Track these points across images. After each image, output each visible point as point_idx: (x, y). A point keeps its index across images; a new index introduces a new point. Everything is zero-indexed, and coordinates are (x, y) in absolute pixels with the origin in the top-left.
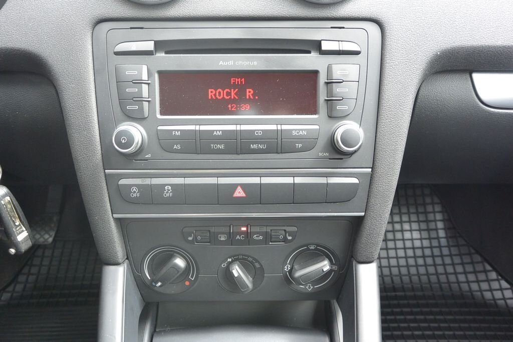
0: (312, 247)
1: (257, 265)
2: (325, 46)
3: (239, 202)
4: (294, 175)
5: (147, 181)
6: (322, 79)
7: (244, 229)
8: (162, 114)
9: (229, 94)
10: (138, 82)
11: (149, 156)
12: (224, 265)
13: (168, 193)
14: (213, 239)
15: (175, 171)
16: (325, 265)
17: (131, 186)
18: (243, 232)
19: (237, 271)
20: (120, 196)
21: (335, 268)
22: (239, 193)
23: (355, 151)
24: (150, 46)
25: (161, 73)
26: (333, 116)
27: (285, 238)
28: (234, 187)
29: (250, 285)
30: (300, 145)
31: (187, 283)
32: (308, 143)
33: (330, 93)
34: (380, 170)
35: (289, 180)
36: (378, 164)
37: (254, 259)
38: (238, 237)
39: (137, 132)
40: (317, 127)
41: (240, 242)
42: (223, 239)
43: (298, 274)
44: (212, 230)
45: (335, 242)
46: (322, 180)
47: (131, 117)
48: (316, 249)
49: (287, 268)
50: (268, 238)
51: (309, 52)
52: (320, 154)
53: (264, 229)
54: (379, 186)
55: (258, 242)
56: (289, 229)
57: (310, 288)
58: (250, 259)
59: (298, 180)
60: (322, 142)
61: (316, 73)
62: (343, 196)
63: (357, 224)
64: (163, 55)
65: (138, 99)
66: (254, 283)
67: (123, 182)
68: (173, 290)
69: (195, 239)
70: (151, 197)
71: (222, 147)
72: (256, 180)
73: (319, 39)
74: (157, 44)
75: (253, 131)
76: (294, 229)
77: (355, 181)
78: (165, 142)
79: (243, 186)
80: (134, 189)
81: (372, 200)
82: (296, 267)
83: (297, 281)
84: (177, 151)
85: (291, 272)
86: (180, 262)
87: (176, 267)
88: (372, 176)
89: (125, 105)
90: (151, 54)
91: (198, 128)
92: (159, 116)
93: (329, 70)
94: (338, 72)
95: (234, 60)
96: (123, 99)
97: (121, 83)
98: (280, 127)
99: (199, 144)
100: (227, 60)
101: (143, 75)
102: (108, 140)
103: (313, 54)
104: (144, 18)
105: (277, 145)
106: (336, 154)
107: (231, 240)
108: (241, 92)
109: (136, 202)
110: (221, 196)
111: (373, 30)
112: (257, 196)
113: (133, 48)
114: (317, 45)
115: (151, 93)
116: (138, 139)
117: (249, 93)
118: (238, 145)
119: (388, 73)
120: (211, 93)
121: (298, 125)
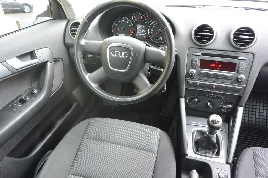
0: (228, 101)
1: (214, 103)
2: (239, 58)
3: (214, 89)
4: (227, 84)
5: (194, 81)
6: (237, 65)
7: (213, 95)
8: (200, 68)
9: (215, 65)
10: (196, 61)
11: (195, 76)
12: (206, 102)
13: (198, 84)
14: (205, 96)
15: (200, 80)
16: (231, 106)
18: (212, 95)
19: (209, 104)
20: (188, 83)
21: (233, 107)
22: (214, 87)
23: (242, 81)
24: (200, 54)
25: (201, 60)
26: (238, 73)
27: (222, 98)
28: (213, 85)
29: (211, 108)
30: (230, 78)
31: (196, 105)
32: (231, 78)
33: (239, 68)
34: (248, 86)
35: (226, 85)
37: (213, 102)
38: (211, 96)
39: (194, 71)
40: (234, 75)
41: (211, 98)
43: (223, 107)
44: (205, 94)
45: (234, 101)
46: (233, 87)
47: (193, 68)
48: (229, 102)
49: (221, 105)
50: (218, 98)
51: (235, 59)
52: (234, 81)
53: (217, 95)
54: (247, 90)
55: (215, 98)
56: (223, 96)
57: (225, 111)
58: (212, 102)
59: (228, 86)
60: (235, 78)
61: (236, 63)
62: (238, 91)
63: (240, 97)
64: (202, 56)
65: (195, 65)
67: (189, 81)
68: (192, 106)
69: (201, 95)
70: (194, 85)
71: (212, 76)
72: (218, 84)
73: (238, 56)
74: (202, 54)
75: (220, 74)
76: (225, 96)
77: (241, 88)
78: (199, 74)
79: (215, 85)
80: (191, 83)
81: (245, 93)
82: (223, 105)
83: (223, 108)
84: (202, 76)
85: (222, 106)
86: (196, 100)
87: (195, 100)
88: (245, 87)
89: (193, 65)
90: (200, 55)
91: (207, 72)
92: (199, 69)
93: (239, 63)
94: (241, 64)
95: (218, 59)
96: (192, 64)
97: (192, 61)
98: (226, 74)
99: (207, 75)
100: (216, 58)
101: (197, 60)
102: (187, 72)
103: (236, 59)
104: (199, 48)
105: (224, 78)
106: (238, 81)
107: (209, 97)
108: (218, 66)
109: (191, 85)
110: (210, 87)
111: (252, 55)
112: (218, 88)
113: (196, 54)
114: (237, 58)
115: (198, 64)
116: (195, 73)
117: (220, 66)
118: (215, 77)
119: (253, 65)
120: (211, 65)
121: (230, 74)
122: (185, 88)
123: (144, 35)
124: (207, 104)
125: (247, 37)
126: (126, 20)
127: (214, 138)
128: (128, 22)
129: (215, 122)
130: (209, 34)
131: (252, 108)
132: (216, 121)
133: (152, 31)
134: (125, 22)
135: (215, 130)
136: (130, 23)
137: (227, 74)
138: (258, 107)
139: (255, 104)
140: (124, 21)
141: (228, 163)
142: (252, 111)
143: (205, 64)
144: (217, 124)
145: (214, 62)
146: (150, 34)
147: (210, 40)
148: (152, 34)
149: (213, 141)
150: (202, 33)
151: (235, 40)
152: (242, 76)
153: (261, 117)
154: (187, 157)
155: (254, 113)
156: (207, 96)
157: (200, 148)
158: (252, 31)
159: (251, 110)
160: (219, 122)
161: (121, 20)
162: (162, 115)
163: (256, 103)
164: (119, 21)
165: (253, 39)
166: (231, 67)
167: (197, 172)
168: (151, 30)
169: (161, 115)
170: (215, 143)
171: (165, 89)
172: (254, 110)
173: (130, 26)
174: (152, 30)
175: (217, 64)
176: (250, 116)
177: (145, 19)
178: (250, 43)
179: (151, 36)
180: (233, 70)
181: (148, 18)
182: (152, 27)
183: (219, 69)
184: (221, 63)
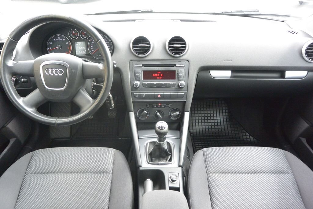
0: (175, 109)
1: (163, 113)
2: (177, 65)
3: (159, 98)
4: (171, 92)
5: (140, 93)
6: (176, 72)
7: (160, 104)
10: (138, 73)
11: (141, 88)
12: (155, 113)
13: (144, 96)
14: (153, 107)
15: (146, 91)
16: (178, 113)
17: (136, 94)
19: (158, 114)
20: (134, 96)
21: (180, 114)
22: (159, 96)
23: (183, 87)
24: (141, 65)
25: (143, 71)
26: (179, 80)
27: (169, 106)
28: (158, 95)
29: (161, 117)
31: (147, 117)
32: (173, 85)
33: (178, 75)
34: (189, 91)
35: (170, 93)
36: (188, 90)
37: (162, 111)
39: (138, 83)
40: (175, 82)
41: (159, 107)
42: (155, 107)
43: (172, 115)
44: (153, 104)
45: (180, 107)
46: (177, 93)
47: (137, 80)
49: (169, 114)
50: (165, 107)
52: (176, 88)
53: (164, 105)
54: (189, 95)
55: (163, 107)
56: (170, 104)
57: (175, 119)
59: (172, 93)
60: (176, 85)
61: (175, 71)
62: (181, 97)
63: (184, 103)
64: (144, 67)
65: (138, 76)
66: (162, 117)
67: (135, 93)
68: (143, 119)
69: (149, 107)
70: (141, 97)
71: (156, 86)
72: (163, 93)
73: (175, 64)
74: (143, 65)
75: (162, 83)
76: (171, 104)
77: (184, 93)
78: (144, 85)
79: (160, 95)
80: (137, 95)
82: (171, 113)
83: (171, 116)
84: (146, 87)
85: (170, 115)
86: (146, 112)
87: (145, 113)
88: (187, 93)
89: (136, 78)
90: (141, 67)
91: (151, 82)
92: (143, 80)
93: (178, 71)
94: (180, 71)
95: (158, 68)
96: (136, 76)
97: (135, 73)
98: (168, 82)
99: (151, 86)
100: (157, 68)
101: (140, 71)
102: (132, 85)
103: (175, 67)
104: (140, 60)
105: (167, 86)
106: (180, 88)
107: (157, 107)
108: (160, 75)
109: (137, 98)
110: (155, 97)
111: (187, 62)
112: (163, 97)
113: (138, 66)
114: (175, 65)
115: (141, 75)
116: (139, 85)
117: (161, 75)
118: (159, 86)
119: (190, 71)
120: (153, 75)
121: (171, 82)
122: (133, 102)
123: (84, 52)
124: (156, 114)
125: (180, 46)
126: (61, 38)
127: (164, 145)
128: (64, 40)
129: (161, 128)
130: (146, 45)
131: (207, 116)
132: (161, 126)
133: (92, 48)
134: (62, 40)
135: (163, 136)
136: (66, 41)
138: (212, 115)
139: (209, 112)
140: (60, 39)
141: (179, 166)
142: (208, 119)
143: (148, 75)
144: (163, 129)
145: (156, 72)
146: (91, 50)
147: (148, 51)
148: (92, 51)
149: (164, 148)
150: (140, 45)
151: (170, 49)
152: (183, 82)
153: (216, 124)
154: (141, 169)
155: (209, 121)
156: (155, 106)
157: (153, 159)
158: (183, 40)
159: (206, 118)
160: (165, 128)
161: (56, 38)
162: (121, 138)
163: (210, 110)
164: (54, 40)
165: (185, 47)
166: (171, 75)
167: (151, 180)
168: (90, 46)
169: (119, 138)
170: (166, 150)
171: (113, 105)
172: (209, 118)
173: (67, 43)
174: (92, 46)
175: (158, 74)
176: (206, 124)
177: (83, 36)
178: (183, 50)
179: (92, 52)
180: (174, 78)
181: (86, 34)
182: (91, 43)
183: (161, 78)
184: (162, 72)
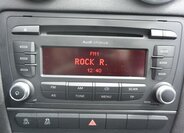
2: (154, 33)
3: (93, 127)
4: (128, 113)
5: (35, 115)
6: (150, 54)
8: (44, 74)
9: (88, 62)
10: (28, 54)
11: (35, 100)
13: (47, 122)
15: (52, 110)
22: (92, 123)
25: (43, 47)
26: (156, 79)
28: (90, 120)
30: (133, 97)
32: (138, 95)
33: (155, 64)
35: (124, 117)
39: (26, 86)
40: (144, 85)
47: (22, 76)
51: (142, 37)
52: (146, 101)
59: (130, 117)
61: (146, 50)
64: (46, 35)
67: (18, 115)
70: (36, 125)
71: (82, 96)
72: (103, 116)
73: (149, 28)
74: (43, 28)
75: (104, 87)
77: (166, 118)
78: (46, 92)
79: (95, 120)
80: (26, 120)
84: (53, 98)
88: (176, 116)
89: (19, 68)
90: (37, 34)
91: (67, 84)
92: (42, 75)
93: (155, 49)
94: (161, 51)
95: (93, 40)
96: (19, 64)
97: (17, 53)
98: (121, 85)
100: (88, 40)
101: (31, 49)
103: (145, 38)
105: (119, 96)
109: (26, 127)
110: (81, 125)
112: (104, 125)
113: (25, 30)
114: (147, 32)
117: (101, 62)
118: (93, 95)
120: (76, 61)
121: (133, 83)
137: (124, 85)
175: (92, 57)
183: (100, 70)
